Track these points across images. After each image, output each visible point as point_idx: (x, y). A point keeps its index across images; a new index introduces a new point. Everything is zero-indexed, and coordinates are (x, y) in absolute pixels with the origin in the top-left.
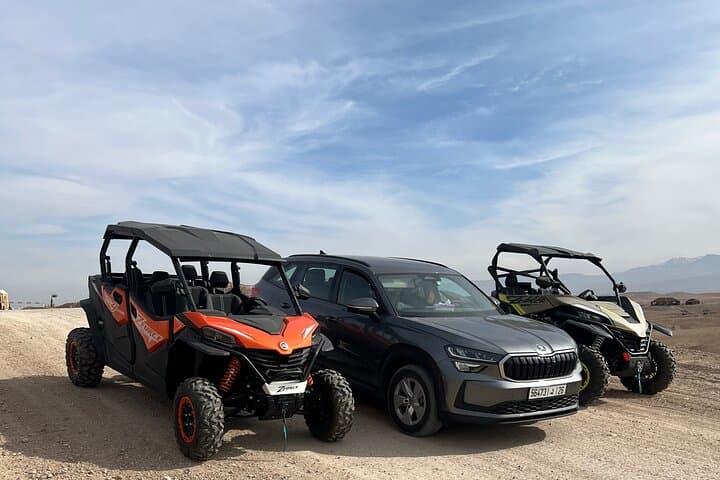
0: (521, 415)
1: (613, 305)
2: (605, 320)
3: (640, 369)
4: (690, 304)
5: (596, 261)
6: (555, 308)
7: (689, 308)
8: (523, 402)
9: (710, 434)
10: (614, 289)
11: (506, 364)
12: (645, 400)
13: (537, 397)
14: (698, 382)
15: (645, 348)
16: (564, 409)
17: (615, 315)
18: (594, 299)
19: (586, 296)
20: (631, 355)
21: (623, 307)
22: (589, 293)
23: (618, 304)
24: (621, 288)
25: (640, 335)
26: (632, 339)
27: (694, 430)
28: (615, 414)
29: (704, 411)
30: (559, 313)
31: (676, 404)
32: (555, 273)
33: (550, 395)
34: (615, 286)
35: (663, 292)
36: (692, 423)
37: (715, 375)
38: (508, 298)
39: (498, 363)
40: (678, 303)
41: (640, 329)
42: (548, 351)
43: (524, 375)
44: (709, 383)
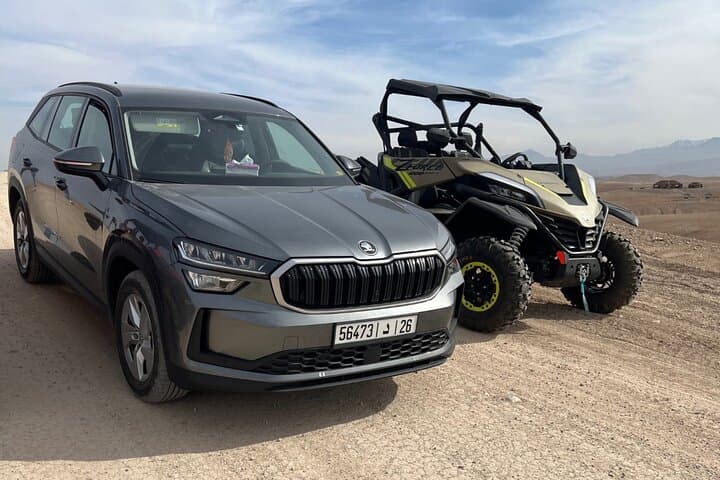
0: (322, 375)
1: (552, 177)
2: (530, 199)
3: (583, 278)
4: (693, 187)
5: (533, 110)
6: (457, 178)
7: (692, 192)
8: (322, 350)
9: (684, 398)
10: (557, 153)
11: (284, 279)
12: (592, 324)
13: (354, 339)
14: (680, 291)
15: (594, 243)
16: (415, 358)
17: (549, 191)
18: (525, 168)
19: (514, 163)
20: (568, 256)
21: (566, 182)
22: (521, 158)
23: (560, 176)
24: (568, 151)
25: (585, 224)
26: (572, 230)
27: (659, 388)
28: (535, 351)
29: (680, 346)
30: (460, 187)
31: (640, 332)
32: (479, 130)
33: (381, 335)
34: (559, 149)
35: (667, 175)
36: (658, 372)
37: (704, 280)
38: (393, 162)
39: (268, 278)
40: (680, 186)
41: (585, 215)
42: (381, 254)
43: (325, 299)
44: (695, 294)
